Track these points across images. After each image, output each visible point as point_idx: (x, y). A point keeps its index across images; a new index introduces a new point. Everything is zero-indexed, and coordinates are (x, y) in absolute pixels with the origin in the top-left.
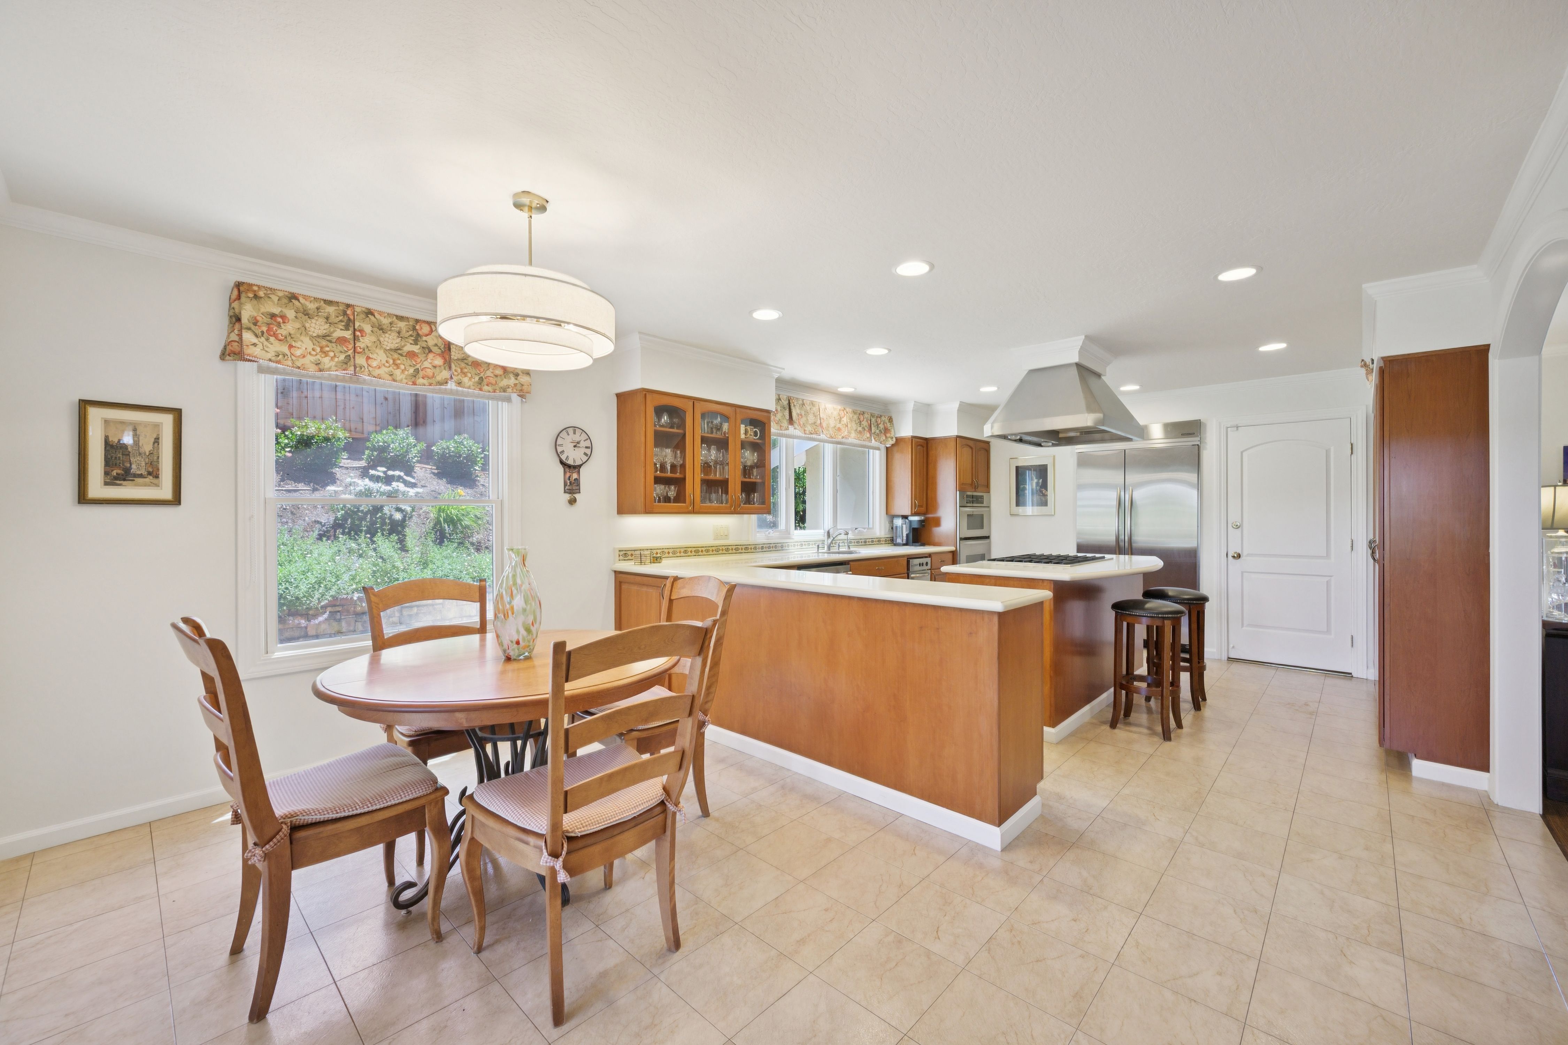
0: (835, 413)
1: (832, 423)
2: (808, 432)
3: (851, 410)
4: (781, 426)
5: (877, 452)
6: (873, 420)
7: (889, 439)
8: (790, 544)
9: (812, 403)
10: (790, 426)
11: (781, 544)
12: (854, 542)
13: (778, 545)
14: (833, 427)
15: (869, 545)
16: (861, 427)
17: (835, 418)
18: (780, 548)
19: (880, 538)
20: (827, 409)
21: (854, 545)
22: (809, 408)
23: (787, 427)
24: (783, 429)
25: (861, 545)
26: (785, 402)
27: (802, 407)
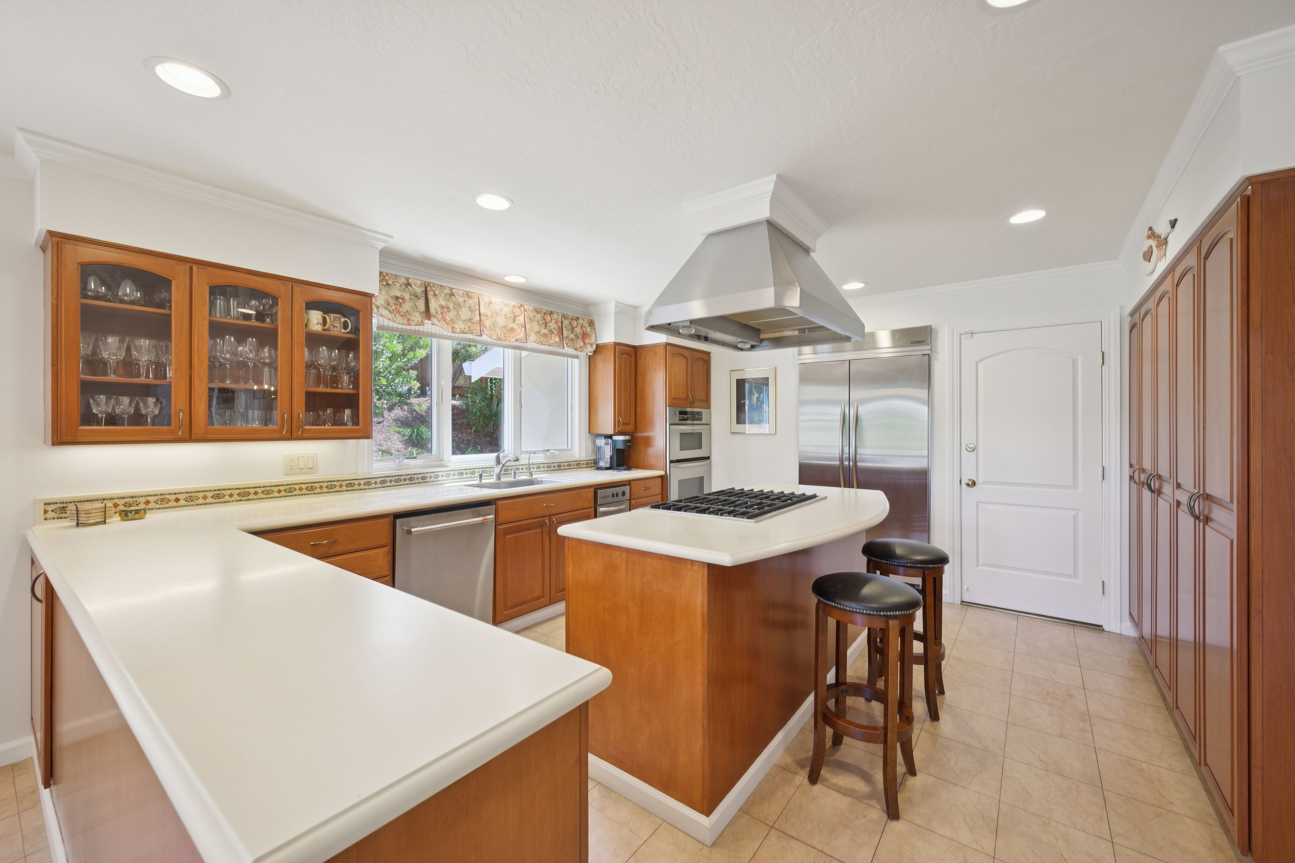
0: (506, 310)
1: (501, 321)
2: (458, 330)
3: (531, 308)
4: (409, 320)
5: (576, 361)
6: (566, 322)
7: (589, 346)
8: (440, 474)
9: (468, 295)
10: (426, 321)
11: (422, 475)
12: (544, 467)
13: (415, 476)
14: (502, 327)
15: (564, 469)
16: (547, 330)
17: (505, 315)
18: (420, 480)
19: (581, 461)
20: (493, 303)
21: (542, 471)
22: (461, 300)
23: (420, 322)
24: (413, 323)
25: (553, 470)
26: (419, 289)
27: (449, 297)
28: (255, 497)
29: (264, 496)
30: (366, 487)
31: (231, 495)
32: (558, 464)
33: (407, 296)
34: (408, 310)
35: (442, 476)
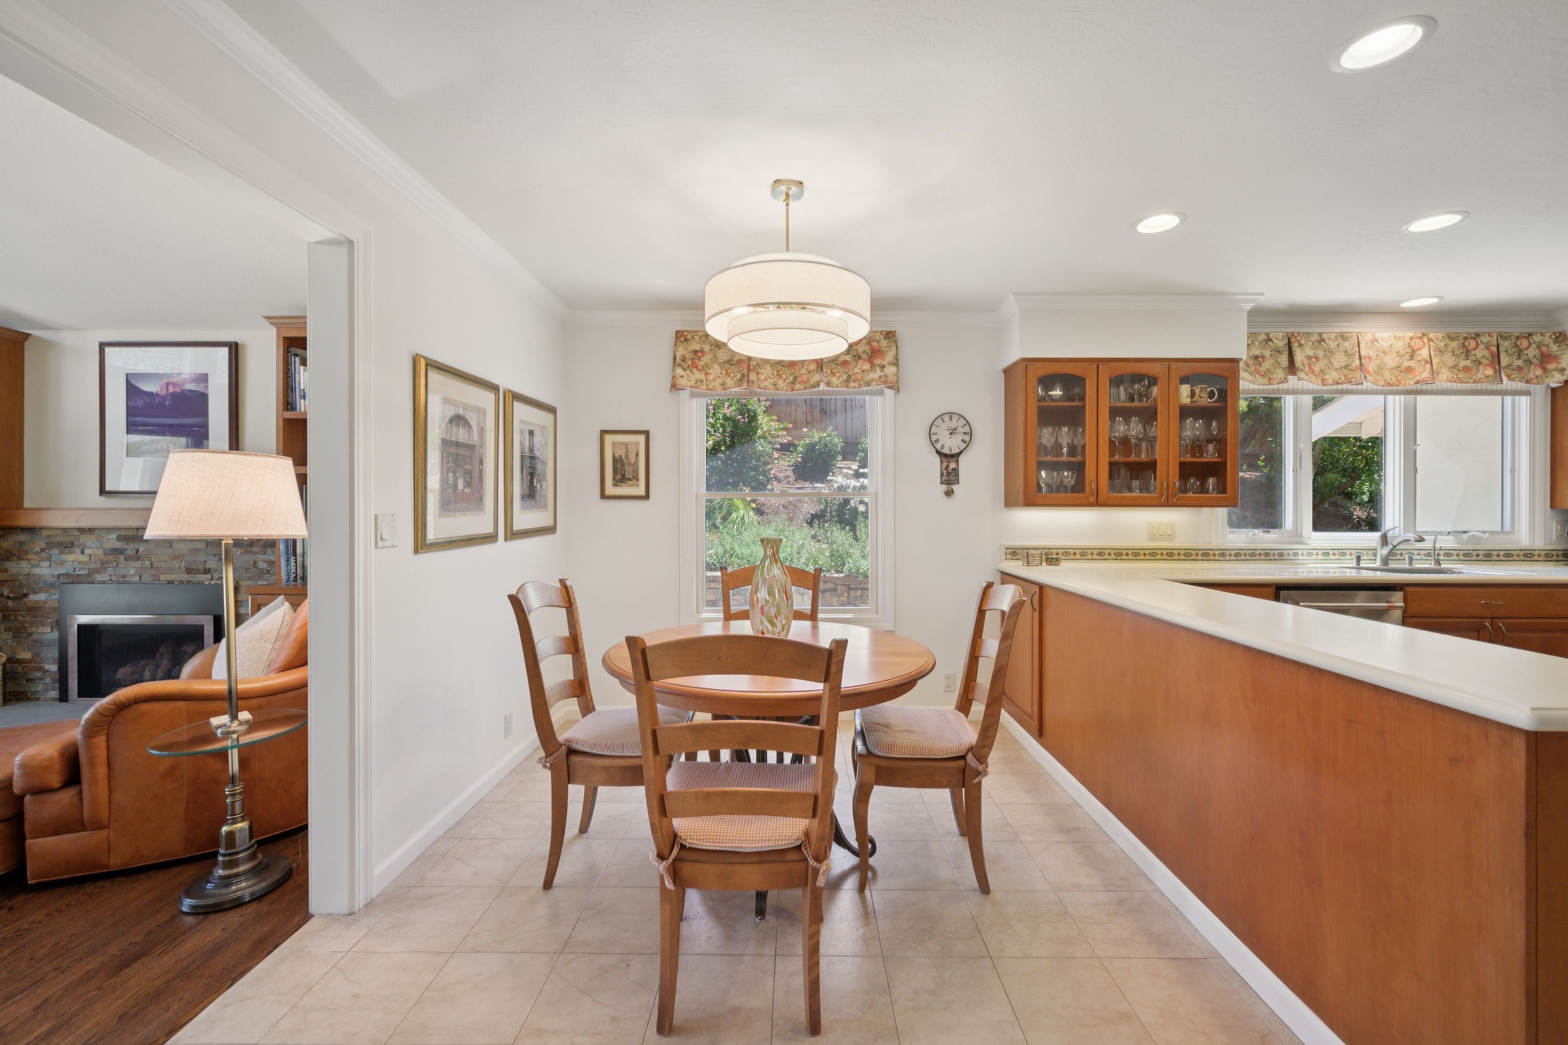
0: (1399, 345)
1: (1390, 361)
2: (1330, 382)
3: (1440, 335)
4: (1270, 379)
5: (1524, 400)
6: (1505, 344)
7: (1552, 377)
8: (1300, 552)
9: (1342, 337)
10: (1290, 377)
11: (1279, 551)
13: (1271, 552)
14: (1393, 368)
15: (1497, 561)
16: (1469, 361)
17: (1398, 352)
18: (1277, 557)
19: (1535, 550)
20: (1379, 340)
21: (1454, 560)
22: (1333, 345)
23: (1283, 379)
24: (1275, 383)
25: (1475, 560)
26: (1281, 342)
27: (1317, 344)
28: (1126, 558)
29: (1133, 558)
30: (1221, 558)
31: (1109, 554)
32: (1486, 552)
33: (1267, 353)
34: (1269, 368)
35: (1302, 554)
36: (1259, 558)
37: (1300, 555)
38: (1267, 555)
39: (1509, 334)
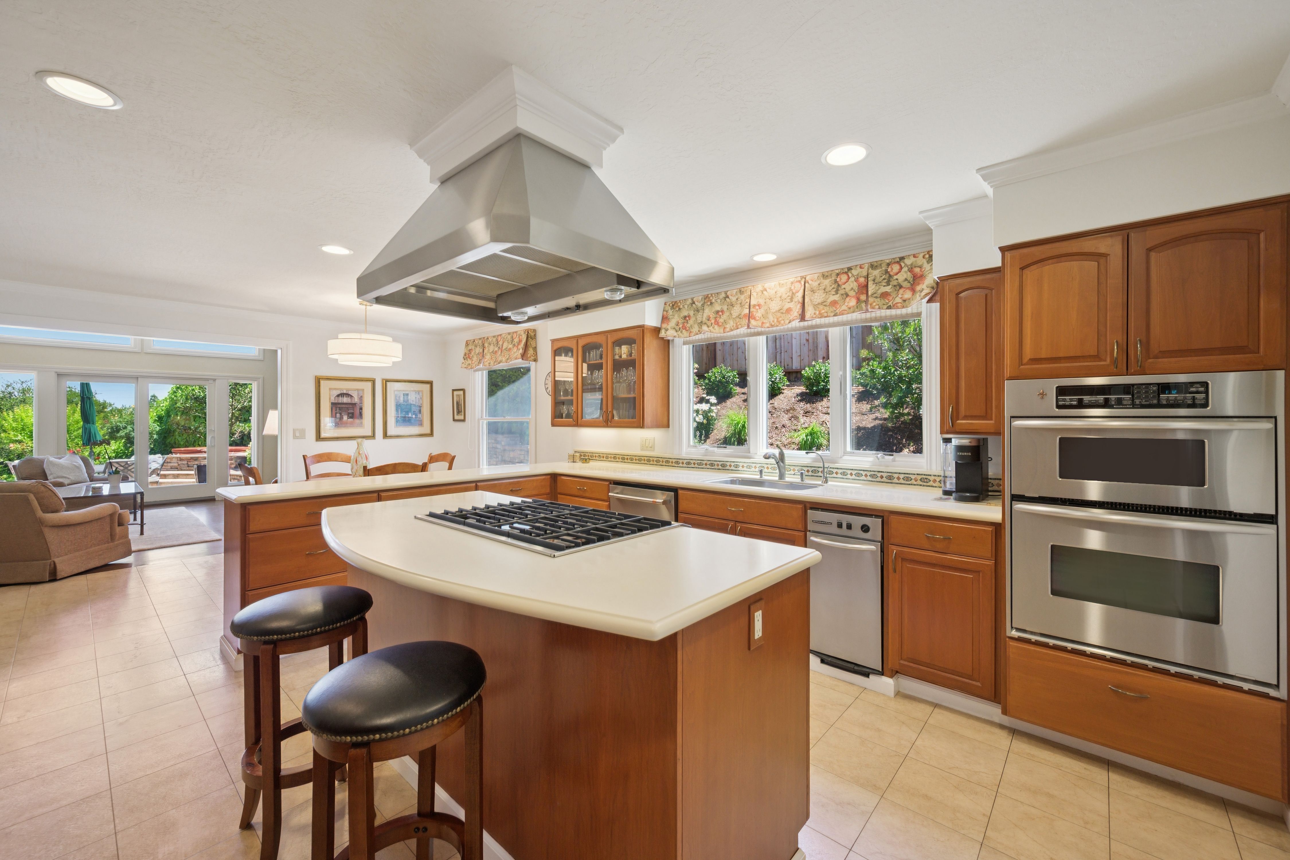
0: (782, 291)
1: (775, 306)
2: (728, 329)
3: (816, 276)
4: (690, 333)
6: (876, 272)
8: (741, 464)
9: (740, 291)
10: (701, 330)
11: (722, 463)
12: (866, 475)
13: (716, 463)
14: (776, 311)
15: (897, 483)
16: (838, 295)
17: (781, 297)
18: (720, 467)
19: (930, 475)
20: (767, 289)
21: (863, 480)
22: (734, 299)
23: (697, 331)
24: (692, 335)
25: (879, 482)
26: (700, 303)
27: (724, 301)
28: (627, 461)
29: (630, 462)
31: (619, 458)
32: (889, 474)
33: (692, 313)
35: (743, 466)
36: (705, 467)
37: (741, 467)
38: (712, 465)
39: (880, 263)
